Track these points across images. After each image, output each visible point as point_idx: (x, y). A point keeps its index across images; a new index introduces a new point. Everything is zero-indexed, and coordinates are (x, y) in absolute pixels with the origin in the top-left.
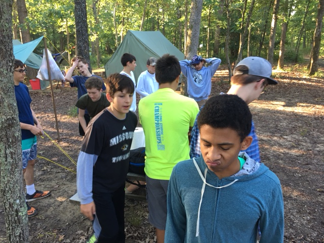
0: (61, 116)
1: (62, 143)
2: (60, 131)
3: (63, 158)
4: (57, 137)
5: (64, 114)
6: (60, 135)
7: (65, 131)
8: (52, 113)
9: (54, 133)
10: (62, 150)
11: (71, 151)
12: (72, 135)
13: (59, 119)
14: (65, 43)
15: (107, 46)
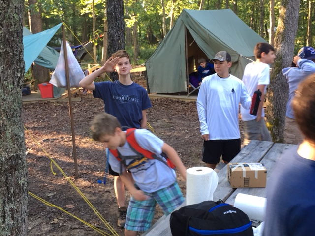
0: (81, 138)
1: (80, 180)
2: (79, 161)
3: (82, 205)
4: (74, 171)
5: (85, 136)
6: (79, 168)
7: (86, 163)
8: (68, 133)
9: (70, 164)
10: (81, 193)
11: (94, 194)
12: (95, 169)
13: (77, 142)
14: (89, 30)
15: (148, 33)
